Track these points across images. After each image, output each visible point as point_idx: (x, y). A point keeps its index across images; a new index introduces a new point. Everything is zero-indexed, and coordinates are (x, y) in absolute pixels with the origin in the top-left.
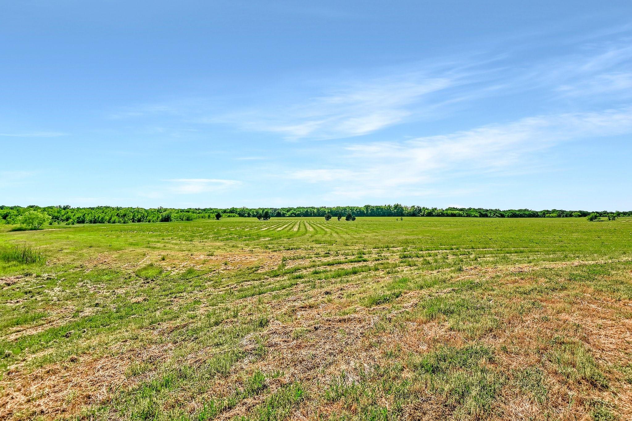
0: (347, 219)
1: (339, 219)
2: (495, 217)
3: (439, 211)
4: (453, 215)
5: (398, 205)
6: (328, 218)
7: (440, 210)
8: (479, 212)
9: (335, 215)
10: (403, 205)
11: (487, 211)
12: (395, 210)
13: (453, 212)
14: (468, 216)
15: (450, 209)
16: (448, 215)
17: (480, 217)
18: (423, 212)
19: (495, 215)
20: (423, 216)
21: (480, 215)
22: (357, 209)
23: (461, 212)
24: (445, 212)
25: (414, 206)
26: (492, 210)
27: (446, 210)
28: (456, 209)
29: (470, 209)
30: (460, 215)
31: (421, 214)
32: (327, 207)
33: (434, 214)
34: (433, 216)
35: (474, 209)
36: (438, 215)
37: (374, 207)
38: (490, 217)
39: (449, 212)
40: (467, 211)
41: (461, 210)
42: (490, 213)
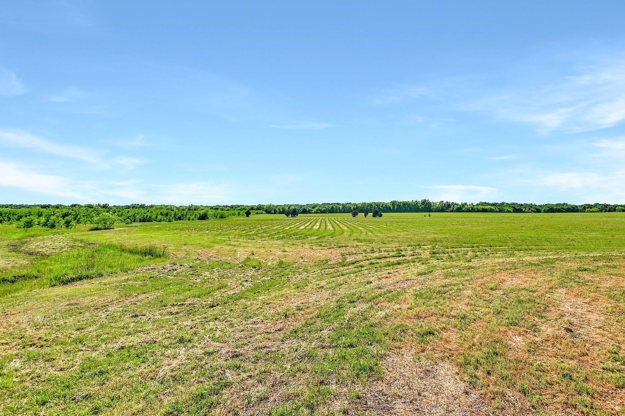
0: (374, 216)
1: (365, 215)
2: (530, 212)
3: (469, 206)
4: (484, 211)
5: (425, 200)
6: (355, 215)
7: (470, 205)
8: (513, 207)
9: (362, 211)
10: (431, 201)
11: (522, 205)
12: (423, 206)
13: (484, 207)
14: (501, 211)
15: (482, 204)
16: (478, 211)
17: (514, 212)
18: (452, 207)
19: (530, 209)
20: (452, 211)
21: (513, 210)
22: (383, 205)
23: (492, 207)
24: (476, 207)
25: (442, 201)
26: (527, 205)
27: (477, 205)
28: (488, 204)
29: (503, 203)
30: (491, 211)
31: (450, 209)
32: (352, 203)
33: (464, 209)
34: (463, 211)
35: (508, 204)
36: (468, 211)
37: (400, 203)
38: (524, 212)
39: (480, 207)
40: (499, 206)
41: (493, 205)
42: (525, 208)
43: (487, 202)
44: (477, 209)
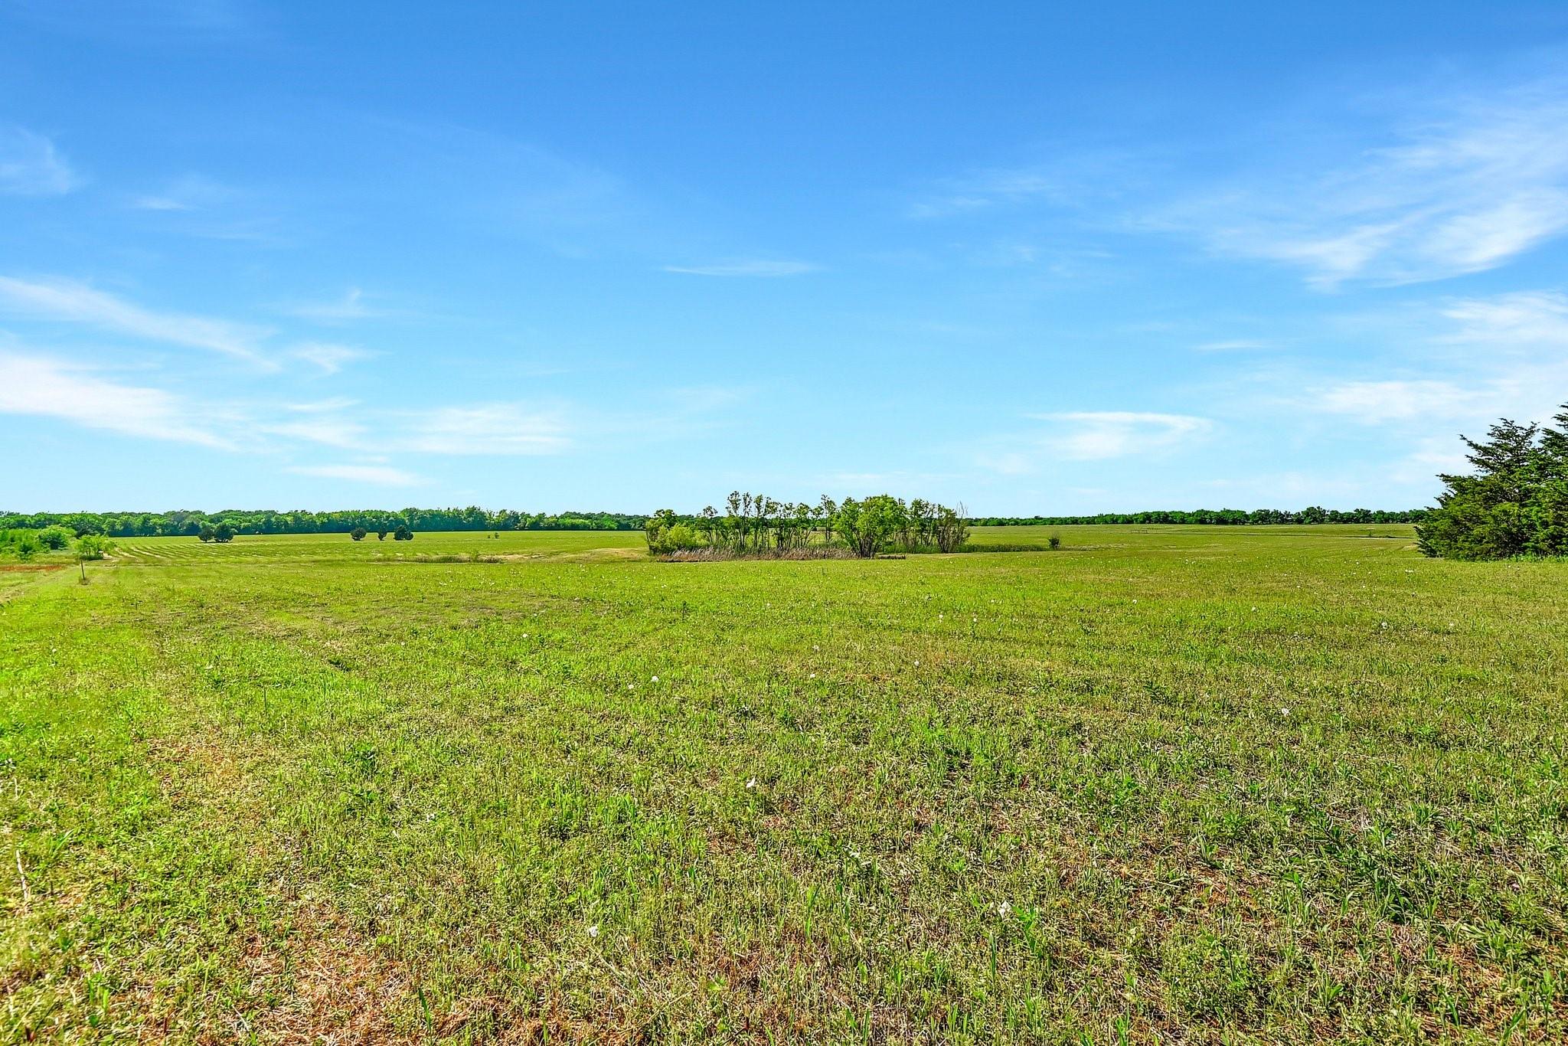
0: (397, 538)
1: (381, 538)
2: (642, 530)
3: (551, 520)
4: (574, 527)
5: (474, 508)
6: (358, 536)
7: (552, 517)
8: (617, 521)
9: (373, 529)
10: (483, 509)
11: (630, 518)
12: (471, 519)
13: (574, 521)
14: (600, 528)
15: (568, 515)
16: (566, 528)
17: (618, 530)
18: (522, 521)
19: (641, 525)
20: (522, 529)
21: (618, 526)
22: (388, 517)
23: (587, 522)
24: (561, 521)
25: (505, 511)
26: (638, 516)
27: (562, 517)
28: (579, 516)
29: (602, 514)
30: (585, 528)
31: (519, 525)
33: (542, 524)
34: (541, 529)
35: (610, 515)
36: (550, 528)
37: (425, 512)
38: (633, 530)
39: (568, 521)
40: (596, 519)
41: (588, 517)
42: (635, 522)
43: (577, 512)
44: (564, 525)
